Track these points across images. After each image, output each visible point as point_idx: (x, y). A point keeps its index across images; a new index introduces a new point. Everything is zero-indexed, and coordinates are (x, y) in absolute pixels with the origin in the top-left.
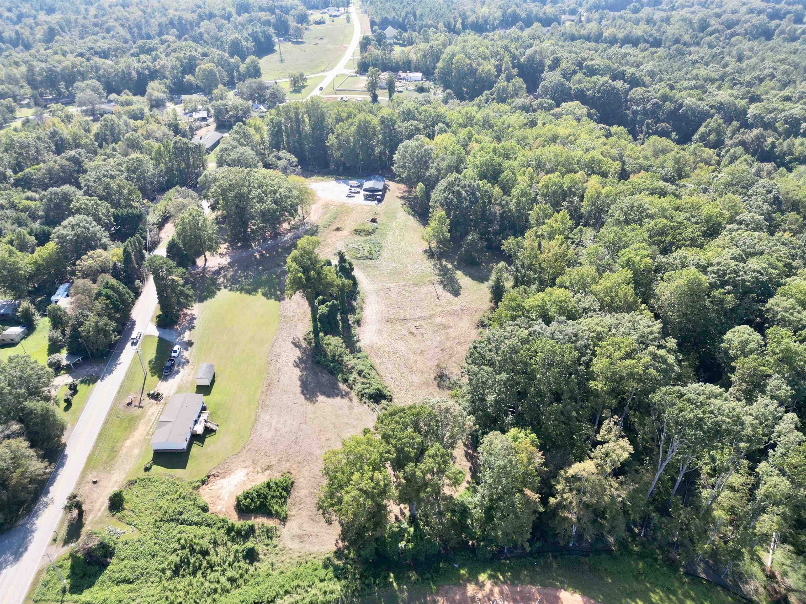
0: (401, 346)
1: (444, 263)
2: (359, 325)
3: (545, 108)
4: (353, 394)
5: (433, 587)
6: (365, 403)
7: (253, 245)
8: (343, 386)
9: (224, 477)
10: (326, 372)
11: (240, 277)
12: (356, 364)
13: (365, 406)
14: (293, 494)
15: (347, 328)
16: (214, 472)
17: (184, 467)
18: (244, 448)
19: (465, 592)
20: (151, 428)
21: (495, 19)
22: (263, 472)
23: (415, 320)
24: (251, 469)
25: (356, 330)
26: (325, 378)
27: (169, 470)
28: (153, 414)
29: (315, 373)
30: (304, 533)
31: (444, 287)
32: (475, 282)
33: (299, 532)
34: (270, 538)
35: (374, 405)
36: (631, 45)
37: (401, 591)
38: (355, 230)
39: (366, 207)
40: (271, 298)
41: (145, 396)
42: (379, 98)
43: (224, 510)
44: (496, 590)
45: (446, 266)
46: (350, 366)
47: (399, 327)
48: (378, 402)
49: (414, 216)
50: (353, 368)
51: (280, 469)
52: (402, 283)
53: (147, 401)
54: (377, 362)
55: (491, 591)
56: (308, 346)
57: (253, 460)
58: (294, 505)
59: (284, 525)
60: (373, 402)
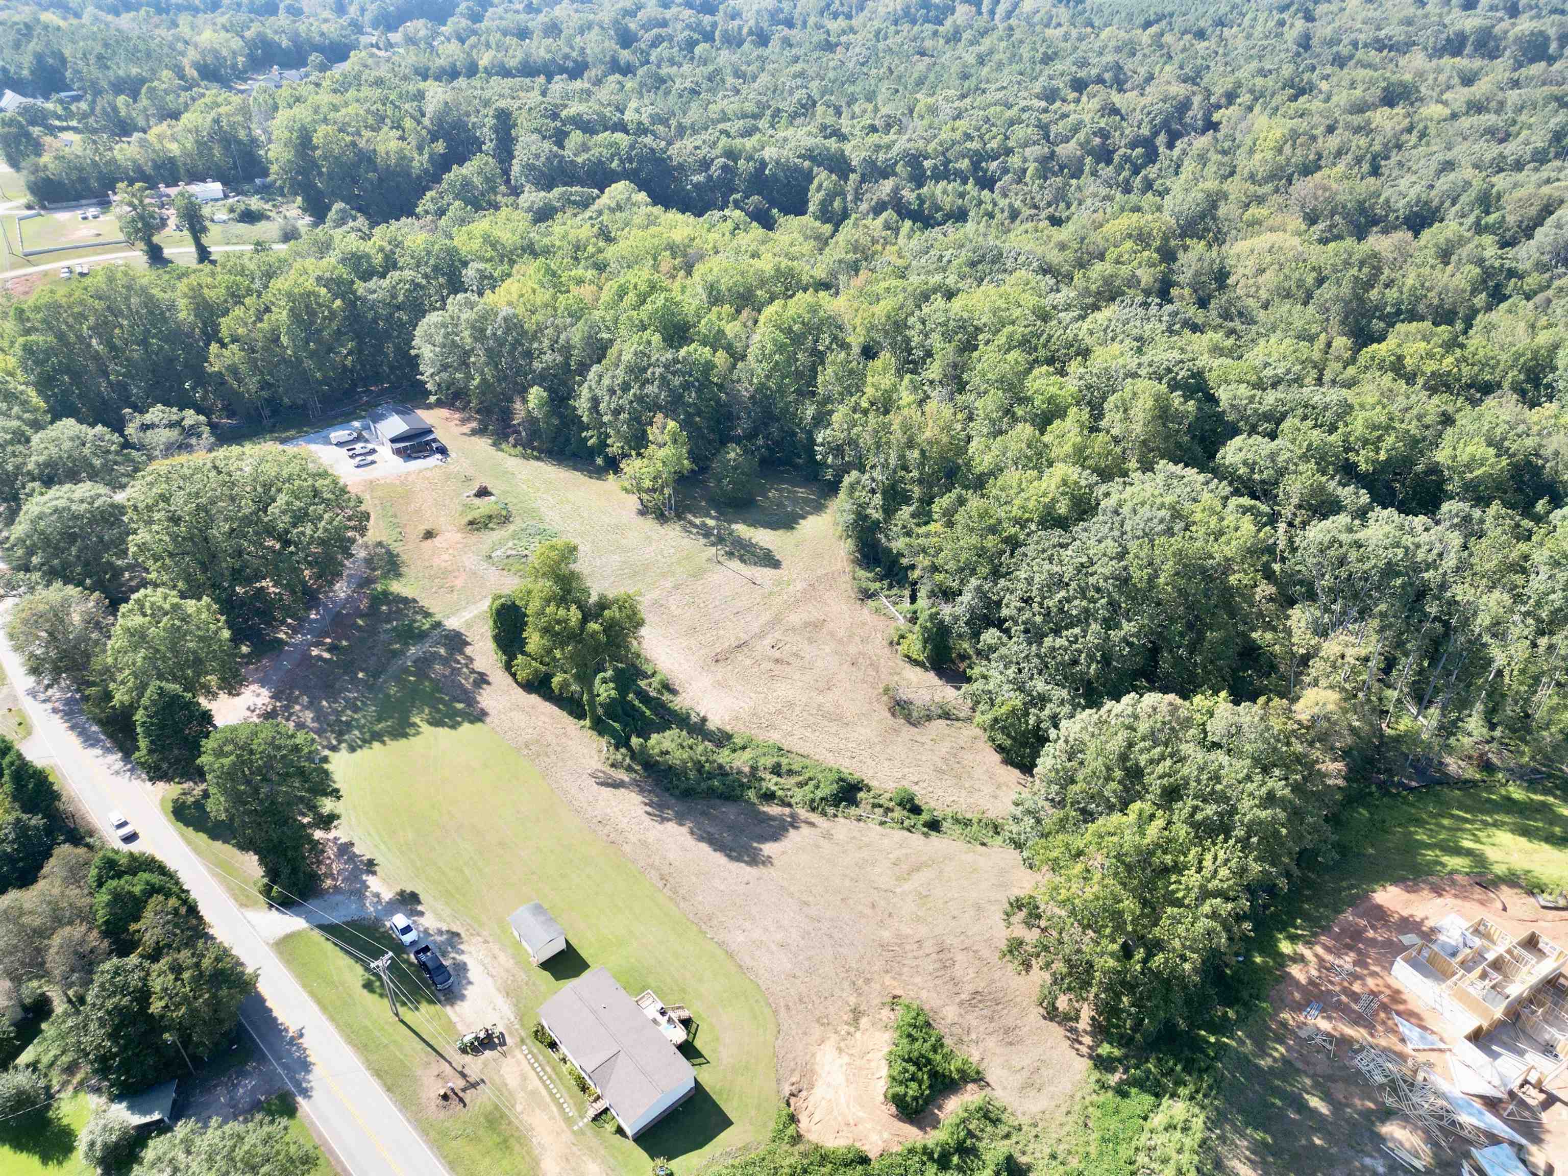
0: (783, 690)
1: (697, 521)
2: (674, 692)
3: (575, 203)
4: (803, 813)
5: (1264, 1005)
6: (835, 816)
7: (282, 636)
8: (774, 810)
9: (811, 1086)
10: (718, 802)
11: (338, 713)
12: (755, 759)
13: (841, 820)
14: (940, 1028)
15: (659, 707)
16: (787, 1090)
17: (727, 1123)
18: (776, 1012)
19: (1297, 983)
20: (560, 1106)
21: (234, 53)
22: (857, 1028)
23: (761, 635)
24: (834, 1038)
25: (679, 703)
26: (730, 811)
27: (707, 1148)
28: (524, 1078)
29: (704, 813)
30: (1025, 1074)
31: (743, 561)
32: (780, 532)
33: (1020, 1078)
34: (996, 1122)
35: (853, 811)
36: (565, 76)
37: (1241, 1042)
38: (471, 523)
39: (428, 474)
40: (459, 724)
41: (460, 1060)
42: (167, 252)
43: (886, 1135)
44: (1319, 949)
45: (704, 524)
46: (747, 770)
47: (748, 662)
48: (854, 802)
49: (538, 459)
50: (754, 769)
51: (876, 1001)
52: (669, 585)
53: (474, 1065)
54: (775, 737)
55: (1316, 955)
56: (634, 775)
57: (818, 1021)
58: (961, 1041)
59: (988, 1084)
60: (846, 807)
